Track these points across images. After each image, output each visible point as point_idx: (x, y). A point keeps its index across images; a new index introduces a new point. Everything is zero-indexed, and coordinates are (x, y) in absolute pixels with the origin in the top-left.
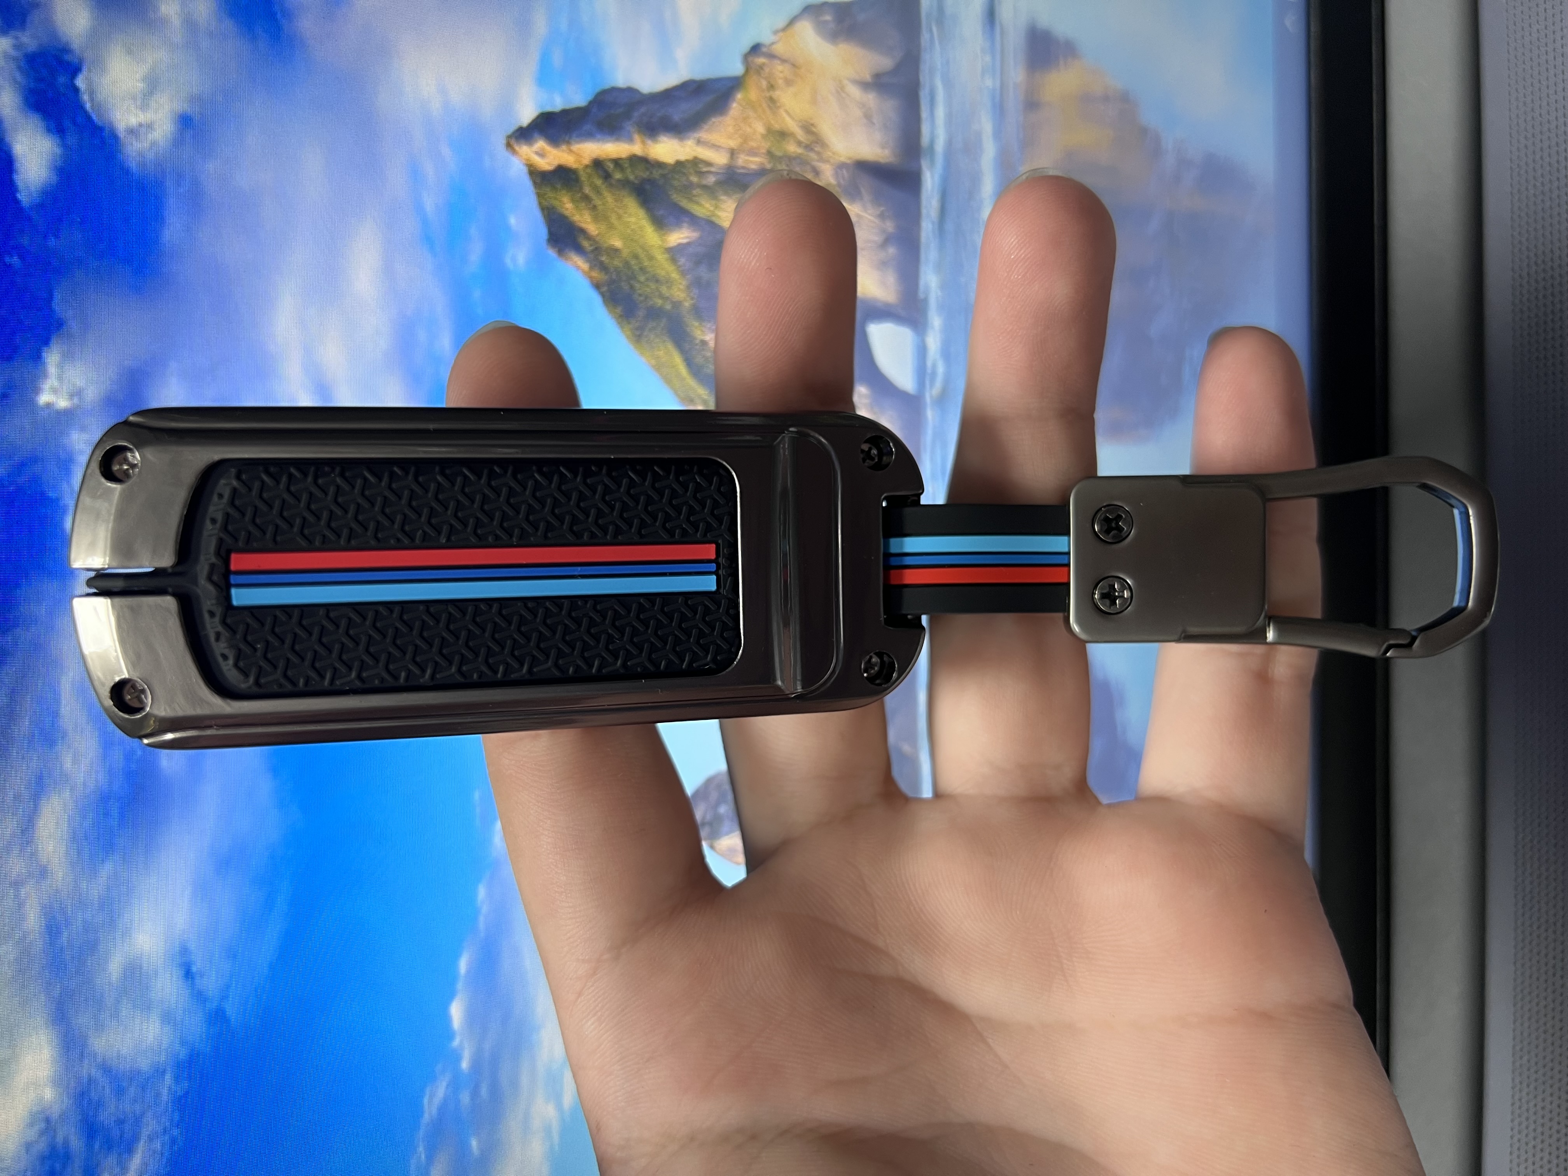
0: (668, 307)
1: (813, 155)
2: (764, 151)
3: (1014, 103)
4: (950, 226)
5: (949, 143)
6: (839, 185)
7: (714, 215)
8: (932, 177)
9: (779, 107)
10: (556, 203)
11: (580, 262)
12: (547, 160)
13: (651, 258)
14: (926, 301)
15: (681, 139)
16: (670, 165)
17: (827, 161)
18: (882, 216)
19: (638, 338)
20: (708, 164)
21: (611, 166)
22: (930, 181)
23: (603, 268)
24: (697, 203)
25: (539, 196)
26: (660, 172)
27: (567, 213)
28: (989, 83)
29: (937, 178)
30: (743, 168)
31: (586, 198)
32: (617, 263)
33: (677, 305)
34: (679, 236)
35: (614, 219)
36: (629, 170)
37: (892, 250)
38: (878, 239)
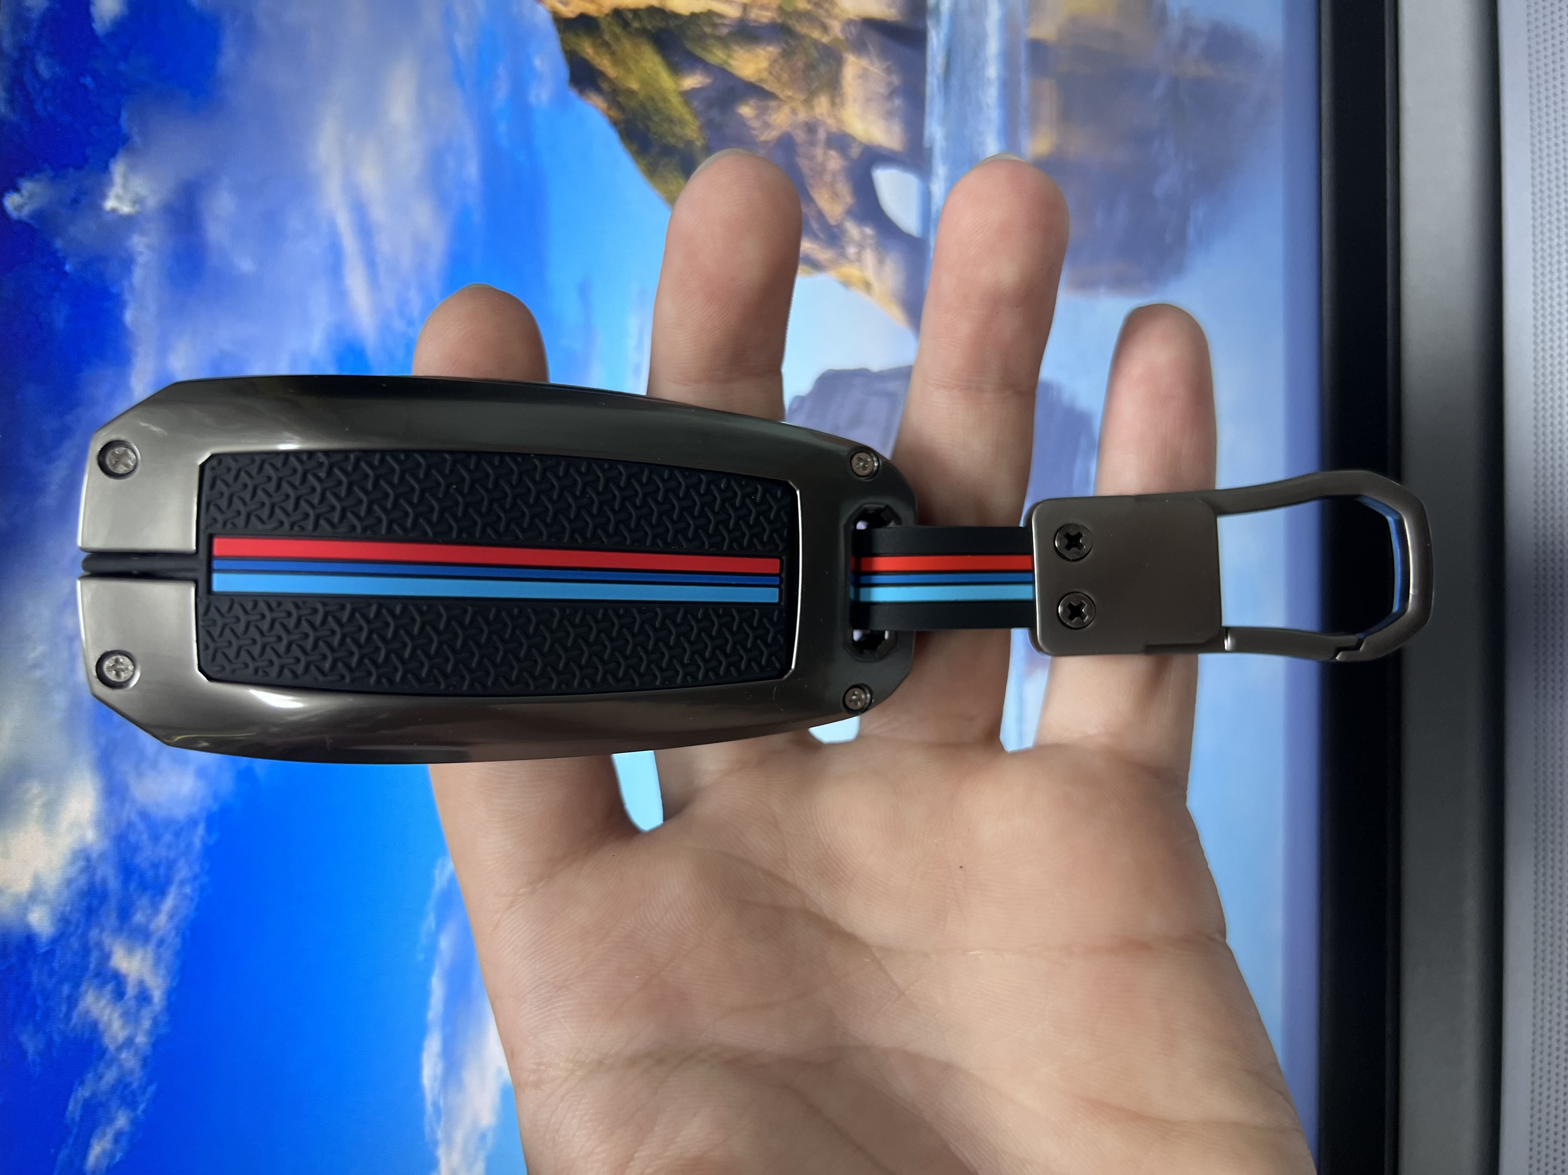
0: (681, 145)
1: (821, 12)
2: (774, 6)
4: (954, 81)
6: (847, 39)
7: (726, 62)
8: (938, 34)
10: (578, 47)
11: (600, 102)
12: (570, 9)
13: (666, 100)
14: (931, 150)
16: (686, 16)
17: (836, 18)
18: (888, 71)
19: (652, 171)
20: (720, 16)
21: (630, 16)
22: (936, 40)
23: (620, 107)
24: (711, 52)
25: (563, 41)
26: (676, 22)
27: (588, 57)
29: (942, 36)
30: (755, 21)
31: (606, 44)
32: (633, 104)
33: (689, 143)
34: (692, 81)
35: (631, 64)
36: (647, 19)
37: (898, 102)
38: (883, 90)
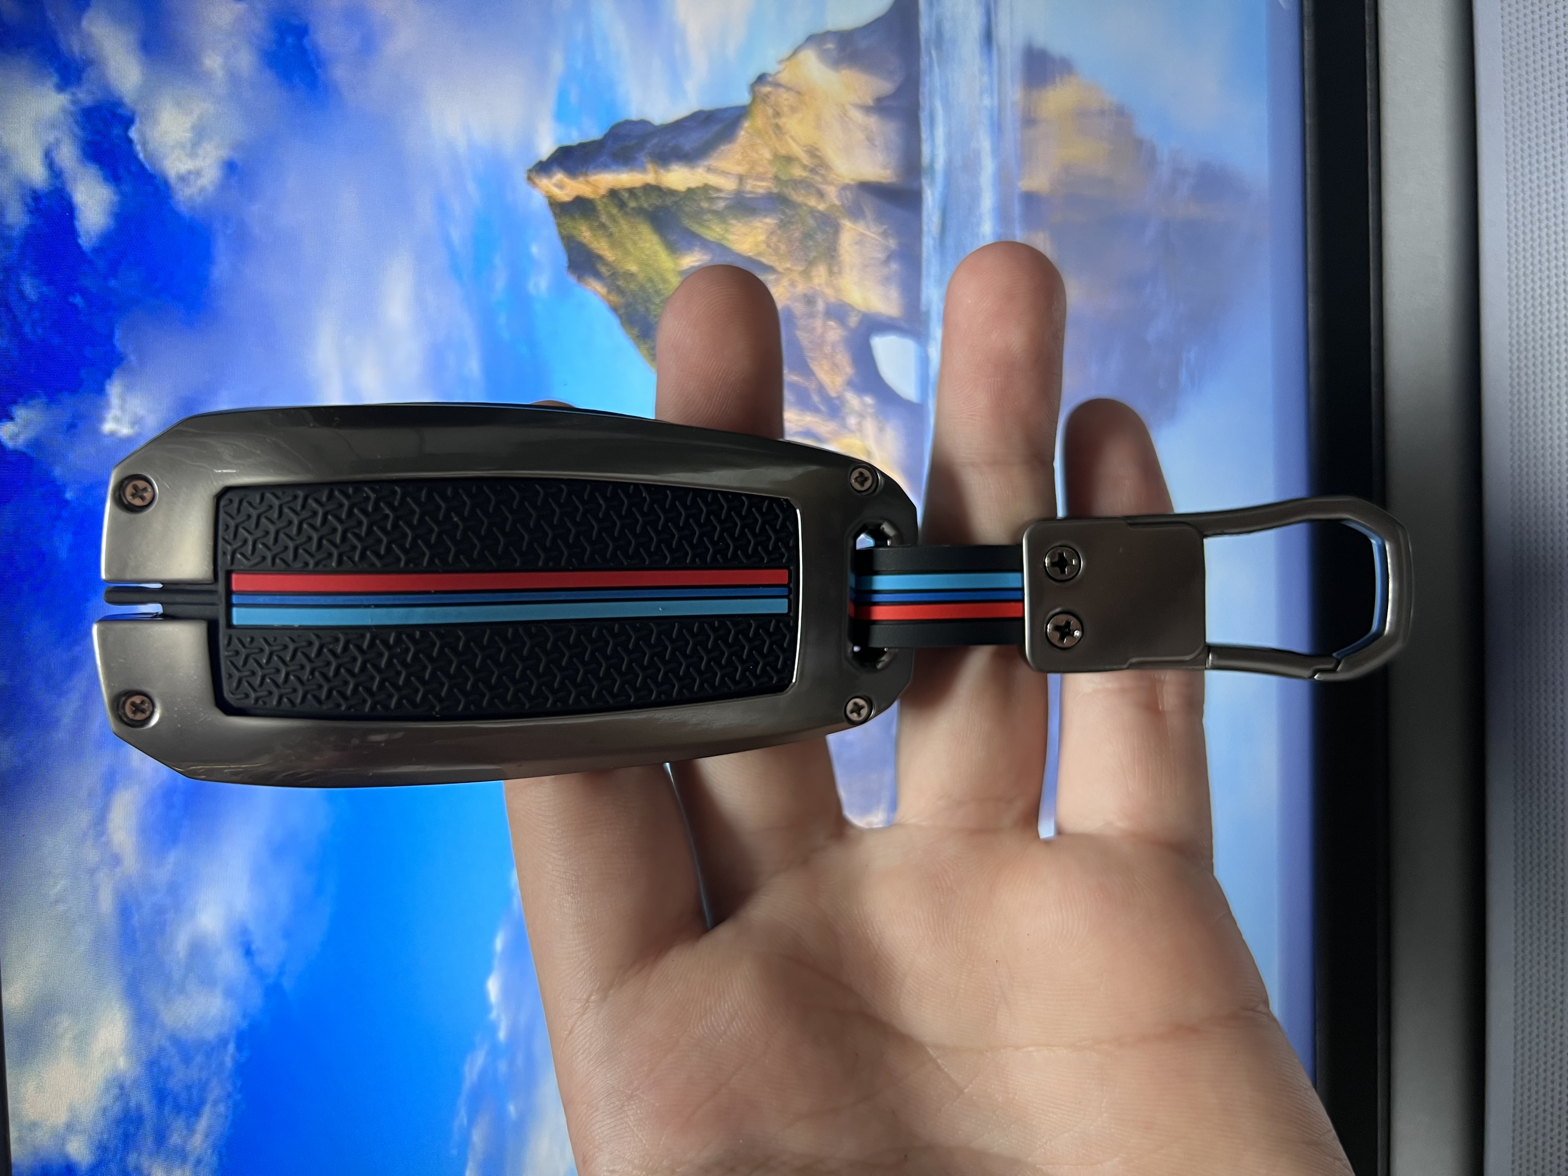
1: (818, 178)
2: (770, 176)
3: (1011, 118)
5: (949, 162)
6: (843, 206)
7: (724, 238)
8: (933, 194)
9: (786, 133)
10: (575, 232)
11: (599, 287)
12: (567, 191)
13: (665, 281)
15: (692, 168)
16: (681, 192)
17: (831, 184)
18: (885, 234)
20: (718, 190)
22: (931, 198)
23: (620, 291)
24: (708, 228)
25: (559, 225)
26: (674, 199)
27: (585, 241)
28: (987, 102)
29: (937, 195)
30: (751, 192)
31: (603, 226)
32: (632, 286)
34: (692, 260)
35: (629, 245)
36: (643, 198)
37: (894, 266)
38: (881, 256)
